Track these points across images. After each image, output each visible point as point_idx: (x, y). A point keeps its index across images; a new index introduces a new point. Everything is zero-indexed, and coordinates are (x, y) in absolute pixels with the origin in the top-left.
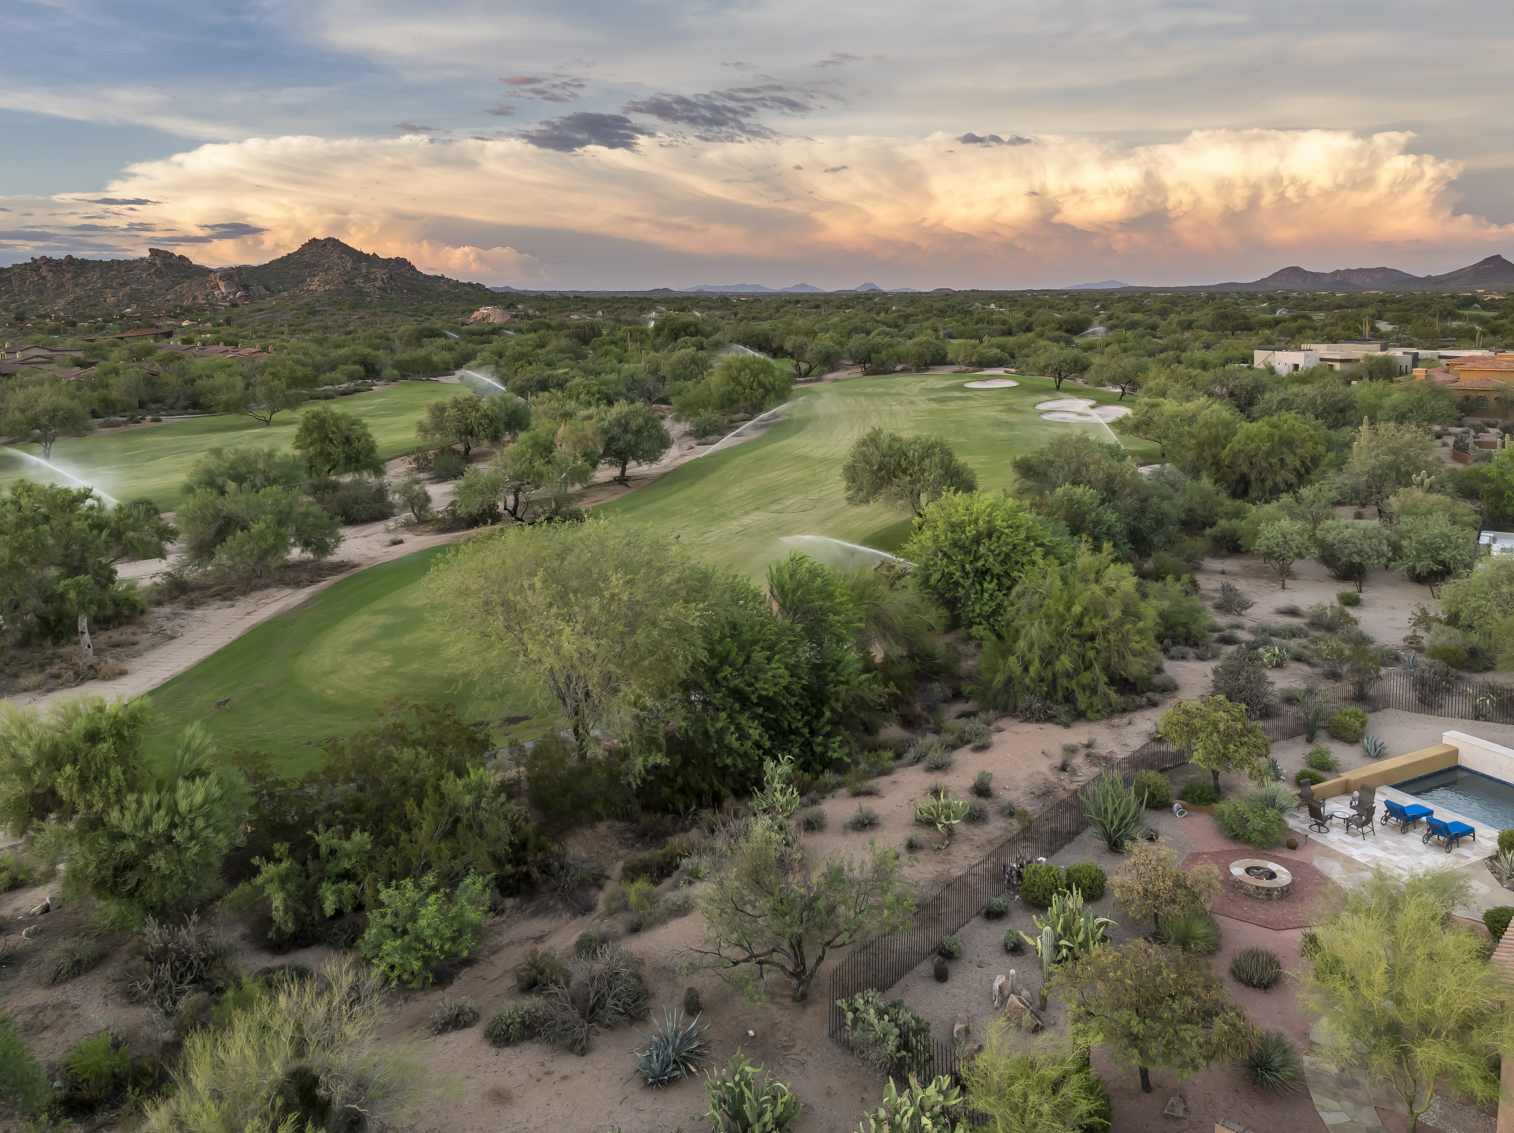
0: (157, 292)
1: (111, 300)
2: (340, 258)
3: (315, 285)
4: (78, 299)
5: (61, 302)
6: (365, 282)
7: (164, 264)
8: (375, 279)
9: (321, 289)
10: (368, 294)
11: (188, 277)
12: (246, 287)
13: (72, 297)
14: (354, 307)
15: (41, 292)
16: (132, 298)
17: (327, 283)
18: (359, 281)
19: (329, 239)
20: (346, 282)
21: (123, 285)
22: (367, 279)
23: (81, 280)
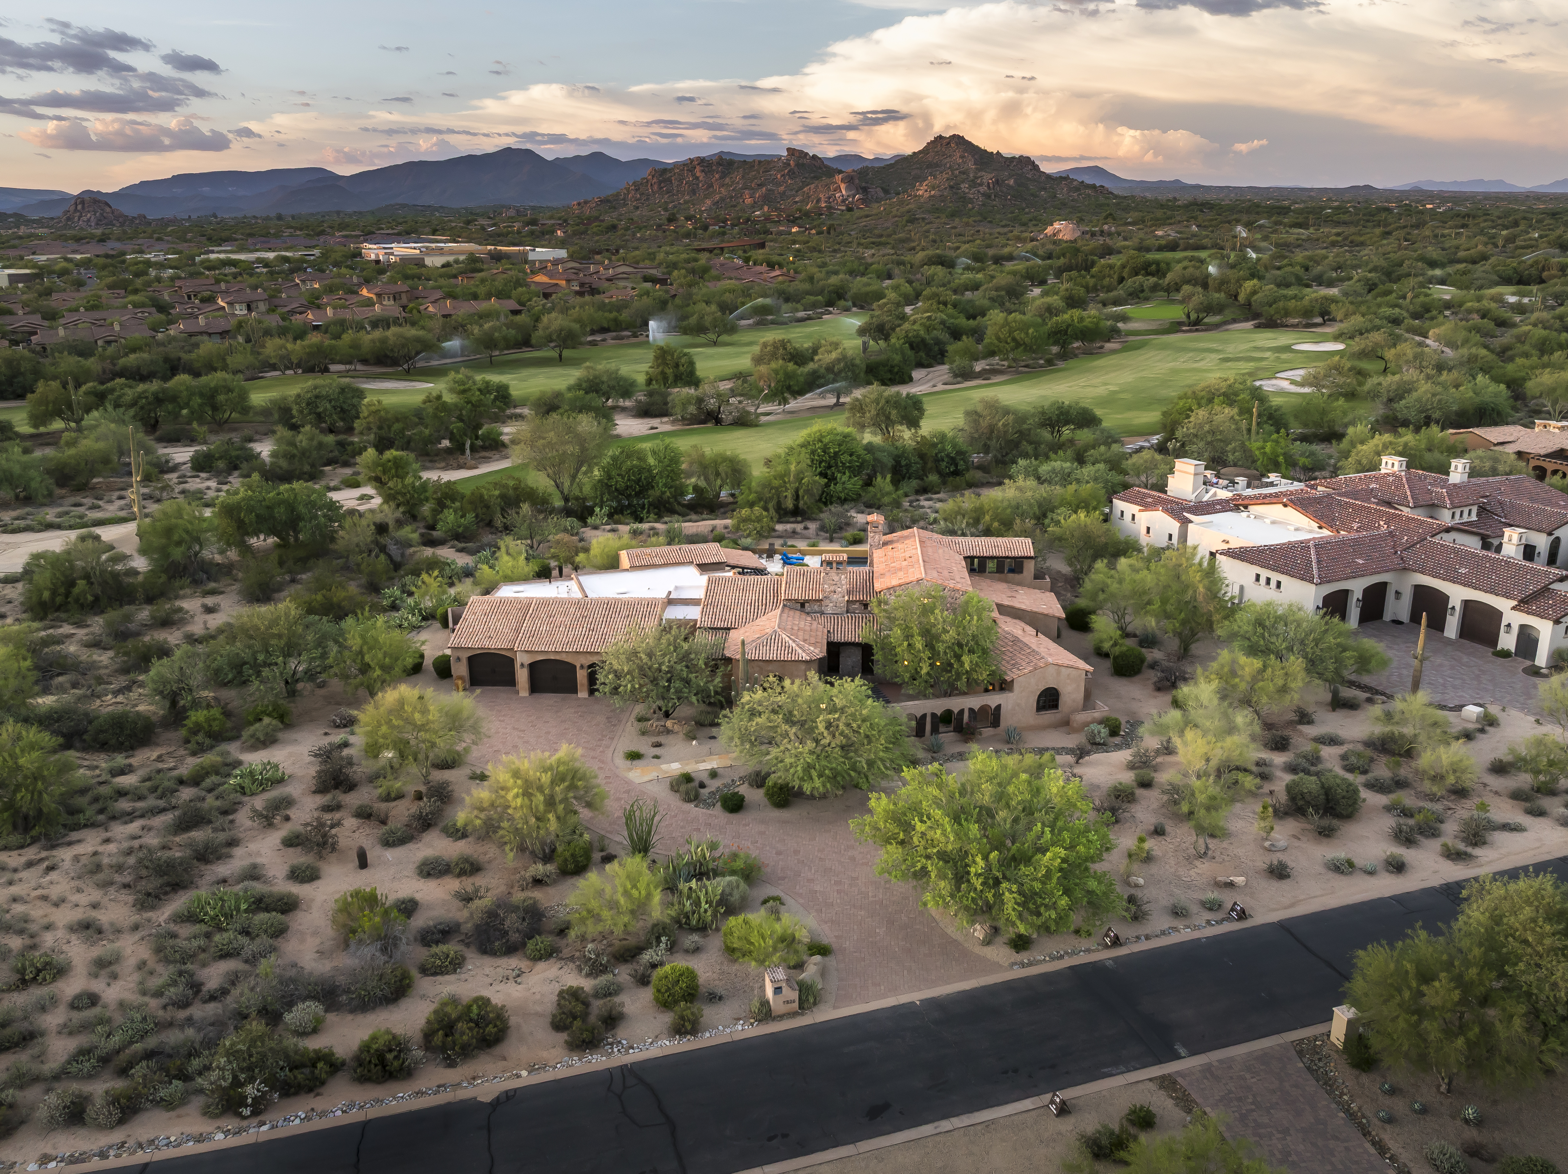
0: (789, 193)
1: (749, 201)
2: (962, 157)
3: (922, 191)
4: (722, 199)
5: (708, 202)
6: (970, 187)
7: (798, 165)
8: (981, 185)
9: (927, 195)
10: (971, 201)
11: (816, 178)
12: (865, 190)
13: (717, 197)
14: (953, 215)
15: (694, 192)
16: (767, 199)
17: (933, 188)
18: (964, 186)
19: (954, 136)
20: (951, 187)
21: (760, 185)
22: (973, 184)
23: (727, 180)
